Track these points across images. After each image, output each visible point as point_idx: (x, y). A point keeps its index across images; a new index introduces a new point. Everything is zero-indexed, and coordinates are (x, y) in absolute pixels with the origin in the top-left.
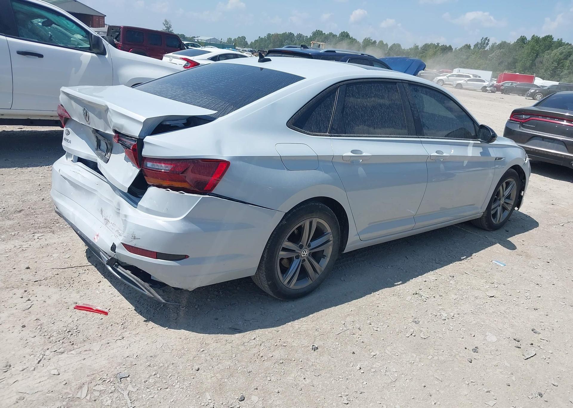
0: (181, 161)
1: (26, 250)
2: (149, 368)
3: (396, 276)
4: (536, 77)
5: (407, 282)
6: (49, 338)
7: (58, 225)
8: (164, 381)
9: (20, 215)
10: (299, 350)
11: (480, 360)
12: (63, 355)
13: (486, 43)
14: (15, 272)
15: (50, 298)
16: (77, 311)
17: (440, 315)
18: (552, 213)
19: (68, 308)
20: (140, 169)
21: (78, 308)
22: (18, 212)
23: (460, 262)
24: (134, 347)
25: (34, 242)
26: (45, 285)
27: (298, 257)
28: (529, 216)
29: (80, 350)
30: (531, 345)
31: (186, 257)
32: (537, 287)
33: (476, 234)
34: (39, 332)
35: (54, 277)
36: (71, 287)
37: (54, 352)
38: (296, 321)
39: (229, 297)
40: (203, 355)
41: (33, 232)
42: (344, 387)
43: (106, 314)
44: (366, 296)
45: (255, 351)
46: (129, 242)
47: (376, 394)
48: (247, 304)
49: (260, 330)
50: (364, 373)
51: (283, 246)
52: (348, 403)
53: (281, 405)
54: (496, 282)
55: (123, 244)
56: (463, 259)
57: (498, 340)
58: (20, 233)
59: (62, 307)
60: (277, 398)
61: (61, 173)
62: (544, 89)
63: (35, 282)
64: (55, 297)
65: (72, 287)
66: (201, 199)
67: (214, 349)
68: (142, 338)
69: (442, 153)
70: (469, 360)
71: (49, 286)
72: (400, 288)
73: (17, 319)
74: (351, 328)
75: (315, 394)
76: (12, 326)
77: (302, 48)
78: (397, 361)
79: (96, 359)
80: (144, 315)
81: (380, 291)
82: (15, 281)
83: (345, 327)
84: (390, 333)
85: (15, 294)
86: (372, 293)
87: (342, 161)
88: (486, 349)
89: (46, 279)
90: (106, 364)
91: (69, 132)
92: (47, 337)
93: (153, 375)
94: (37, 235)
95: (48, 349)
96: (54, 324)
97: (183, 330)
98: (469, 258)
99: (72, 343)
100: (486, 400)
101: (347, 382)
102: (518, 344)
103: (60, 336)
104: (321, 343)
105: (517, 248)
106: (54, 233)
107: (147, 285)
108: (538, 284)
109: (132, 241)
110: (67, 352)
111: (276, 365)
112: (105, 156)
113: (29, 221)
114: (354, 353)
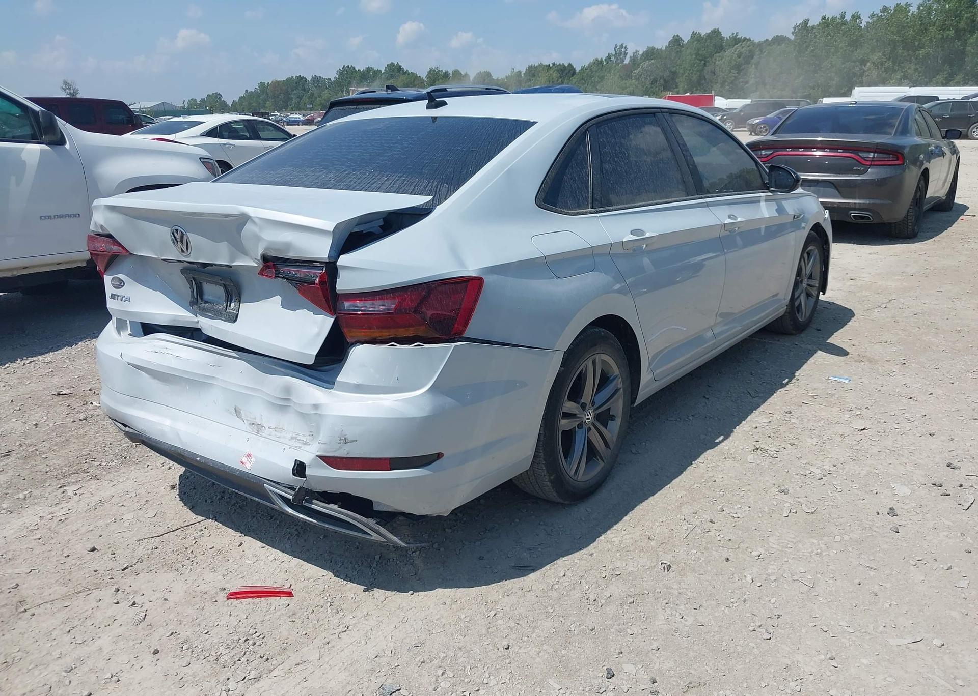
0: (410, 290)
1: (68, 519)
2: (426, 666)
3: (710, 430)
4: (716, 97)
5: (732, 434)
6: (217, 660)
7: (96, 464)
8: (466, 680)
9: (11, 462)
10: (645, 576)
11: (909, 526)
12: (261, 681)
13: (623, 53)
14: (73, 562)
15: (170, 591)
16: (235, 602)
17: (811, 473)
18: (859, 292)
19: (216, 601)
20: (335, 317)
21: (234, 595)
22: (5, 456)
23: (785, 389)
24: (377, 638)
25: (72, 502)
26: (145, 571)
27: (580, 426)
28: (833, 302)
29: (286, 666)
30: (960, 487)
31: (439, 456)
32: (912, 402)
33: (778, 343)
34: (190, 654)
35: (152, 553)
36: (195, 564)
37: (243, 680)
38: (609, 532)
39: (476, 518)
40: (500, 622)
41: (60, 486)
42: (748, 615)
43: (289, 594)
44: (688, 469)
45: (577, 594)
46: (335, 451)
47: (800, 613)
48: (513, 523)
49: (563, 559)
50: (761, 586)
51: (565, 410)
52: (770, 638)
53: (675, 668)
54: (854, 406)
55: (321, 457)
56: (787, 384)
57: (913, 491)
58: (34, 493)
59: (204, 602)
60: (662, 659)
61: (127, 359)
62: (735, 113)
63: (123, 570)
64: (179, 588)
65: (197, 563)
66: (453, 349)
67: (510, 608)
68: (379, 619)
69: (735, 218)
70: (893, 529)
71: (153, 572)
72: (726, 446)
73: (135, 642)
74: (698, 523)
75: (713, 636)
76: (132, 656)
77: (389, 91)
78: (795, 556)
79: (324, 674)
80: (356, 580)
81: (702, 456)
82: (85, 578)
83: (689, 523)
84: (759, 517)
85: (100, 600)
86: (693, 462)
87: (622, 251)
88: (906, 508)
89: (140, 560)
90: (349, 678)
91: (124, 282)
92: (212, 660)
93: (440, 675)
94: (70, 490)
95: (228, 679)
96: (209, 633)
97: (439, 590)
98: (794, 381)
99: (265, 657)
100: (954, 581)
101: (748, 605)
102: (942, 490)
103: (234, 652)
104: (670, 556)
105: (849, 351)
106: (98, 479)
107: (371, 522)
108: (911, 398)
109: (340, 448)
110: (266, 675)
111: (626, 608)
112: (226, 310)
113: (37, 468)
114: (728, 560)
